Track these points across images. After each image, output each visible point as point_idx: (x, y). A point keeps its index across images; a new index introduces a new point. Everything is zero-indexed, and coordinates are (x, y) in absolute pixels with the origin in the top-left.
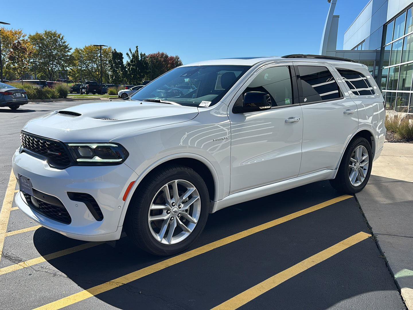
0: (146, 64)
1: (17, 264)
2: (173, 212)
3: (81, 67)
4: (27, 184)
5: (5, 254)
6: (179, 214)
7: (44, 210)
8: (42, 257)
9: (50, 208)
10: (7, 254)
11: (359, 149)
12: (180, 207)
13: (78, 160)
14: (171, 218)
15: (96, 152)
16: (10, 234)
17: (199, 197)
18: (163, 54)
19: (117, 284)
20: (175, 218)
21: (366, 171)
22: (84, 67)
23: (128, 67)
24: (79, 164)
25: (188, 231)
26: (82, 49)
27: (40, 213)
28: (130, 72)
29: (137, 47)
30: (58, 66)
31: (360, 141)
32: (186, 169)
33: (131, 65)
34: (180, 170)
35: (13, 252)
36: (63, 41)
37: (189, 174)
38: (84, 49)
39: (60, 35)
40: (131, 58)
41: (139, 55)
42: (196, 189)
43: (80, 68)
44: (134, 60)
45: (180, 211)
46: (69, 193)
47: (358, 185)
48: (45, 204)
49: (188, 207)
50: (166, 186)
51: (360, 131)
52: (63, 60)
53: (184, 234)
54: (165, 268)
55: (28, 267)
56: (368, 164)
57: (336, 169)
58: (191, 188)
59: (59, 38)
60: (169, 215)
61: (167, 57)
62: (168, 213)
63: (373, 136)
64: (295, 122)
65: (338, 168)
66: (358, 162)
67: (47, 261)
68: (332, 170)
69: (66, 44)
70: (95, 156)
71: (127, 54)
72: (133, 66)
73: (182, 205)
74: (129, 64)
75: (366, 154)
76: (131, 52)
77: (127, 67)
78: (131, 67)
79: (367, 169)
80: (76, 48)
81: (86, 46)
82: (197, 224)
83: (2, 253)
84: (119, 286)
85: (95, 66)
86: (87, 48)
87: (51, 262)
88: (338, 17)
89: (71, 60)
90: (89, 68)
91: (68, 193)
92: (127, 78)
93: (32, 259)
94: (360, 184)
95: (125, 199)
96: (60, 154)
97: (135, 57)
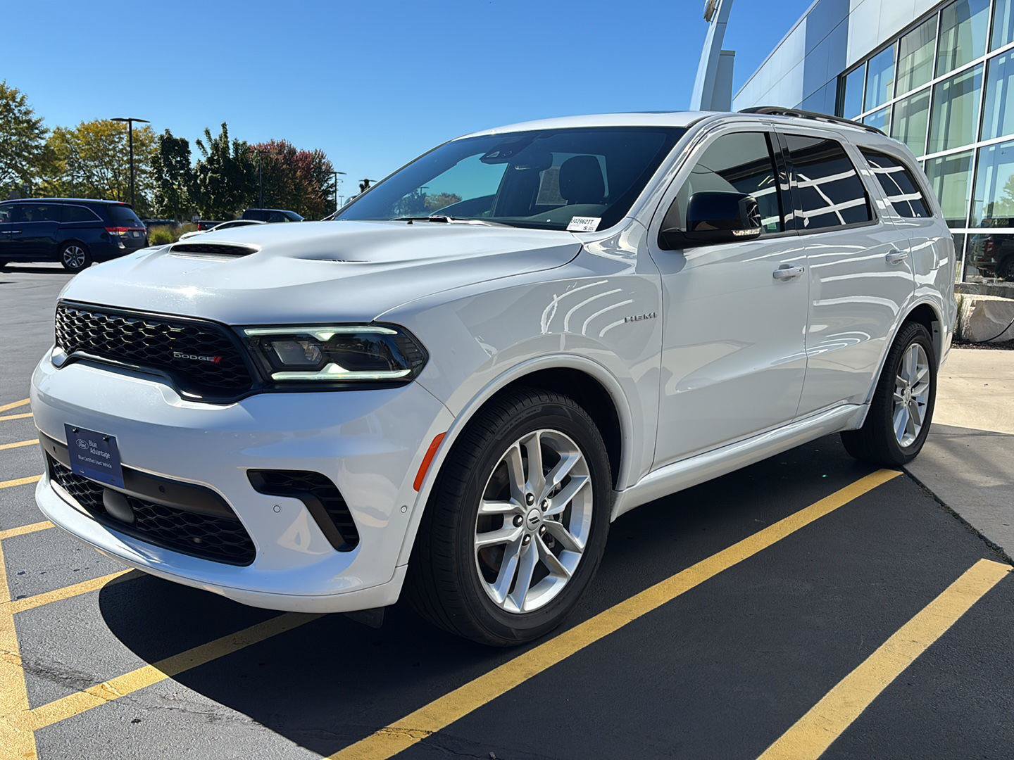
0: (249, 167)
1: (82, 690)
2: (531, 520)
3: (73, 176)
4: (99, 453)
5: (32, 664)
6: (541, 527)
7: (155, 529)
8: (150, 666)
9: (177, 520)
10: (39, 664)
11: (913, 353)
12: (545, 506)
13: (275, 376)
14: (525, 538)
15: (330, 352)
16: (23, 605)
17: (588, 479)
18: (282, 146)
19: (411, 733)
20: (533, 537)
21: (924, 408)
22: (79, 177)
23: (202, 175)
24: (277, 387)
25: (563, 574)
26: (73, 129)
27: (140, 537)
28: (206, 187)
29: (224, 126)
30: (9, 173)
31: (915, 332)
32: (562, 399)
33: (209, 170)
34: (549, 401)
35: (53, 657)
36: (23, 108)
37: (570, 416)
38: (79, 131)
39: (16, 92)
40: (210, 152)
41: (231, 146)
42: (583, 457)
43: (70, 178)
44: (215, 158)
45: (545, 517)
46: (251, 473)
47: (909, 444)
48: (160, 509)
49: (562, 508)
50: (515, 448)
51: (917, 305)
52: (25, 159)
53: (553, 583)
54: (525, 679)
55: (120, 698)
56: (928, 391)
57: (866, 403)
58: (572, 454)
59: (14, 101)
60: (520, 529)
61: (292, 152)
62: (516, 525)
63: (937, 320)
64: (793, 277)
65: (870, 402)
66: (908, 385)
67: (172, 677)
68: (859, 405)
69: (34, 118)
70: (328, 365)
71: (199, 143)
72: (214, 172)
73: (549, 503)
74: (203, 169)
75: (924, 365)
76: (210, 138)
77: (199, 174)
78: (209, 175)
79: (925, 402)
80: (58, 129)
81: (83, 124)
82: (583, 552)
83: (20, 660)
84: (419, 740)
85: (110, 175)
86: (86, 129)
87: (180, 678)
88: (732, 54)
89: (46, 160)
90: (94, 180)
91: (249, 471)
92: (200, 203)
93: (121, 674)
94: (912, 440)
95: (418, 486)
96: (219, 358)
97: (219, 149)
